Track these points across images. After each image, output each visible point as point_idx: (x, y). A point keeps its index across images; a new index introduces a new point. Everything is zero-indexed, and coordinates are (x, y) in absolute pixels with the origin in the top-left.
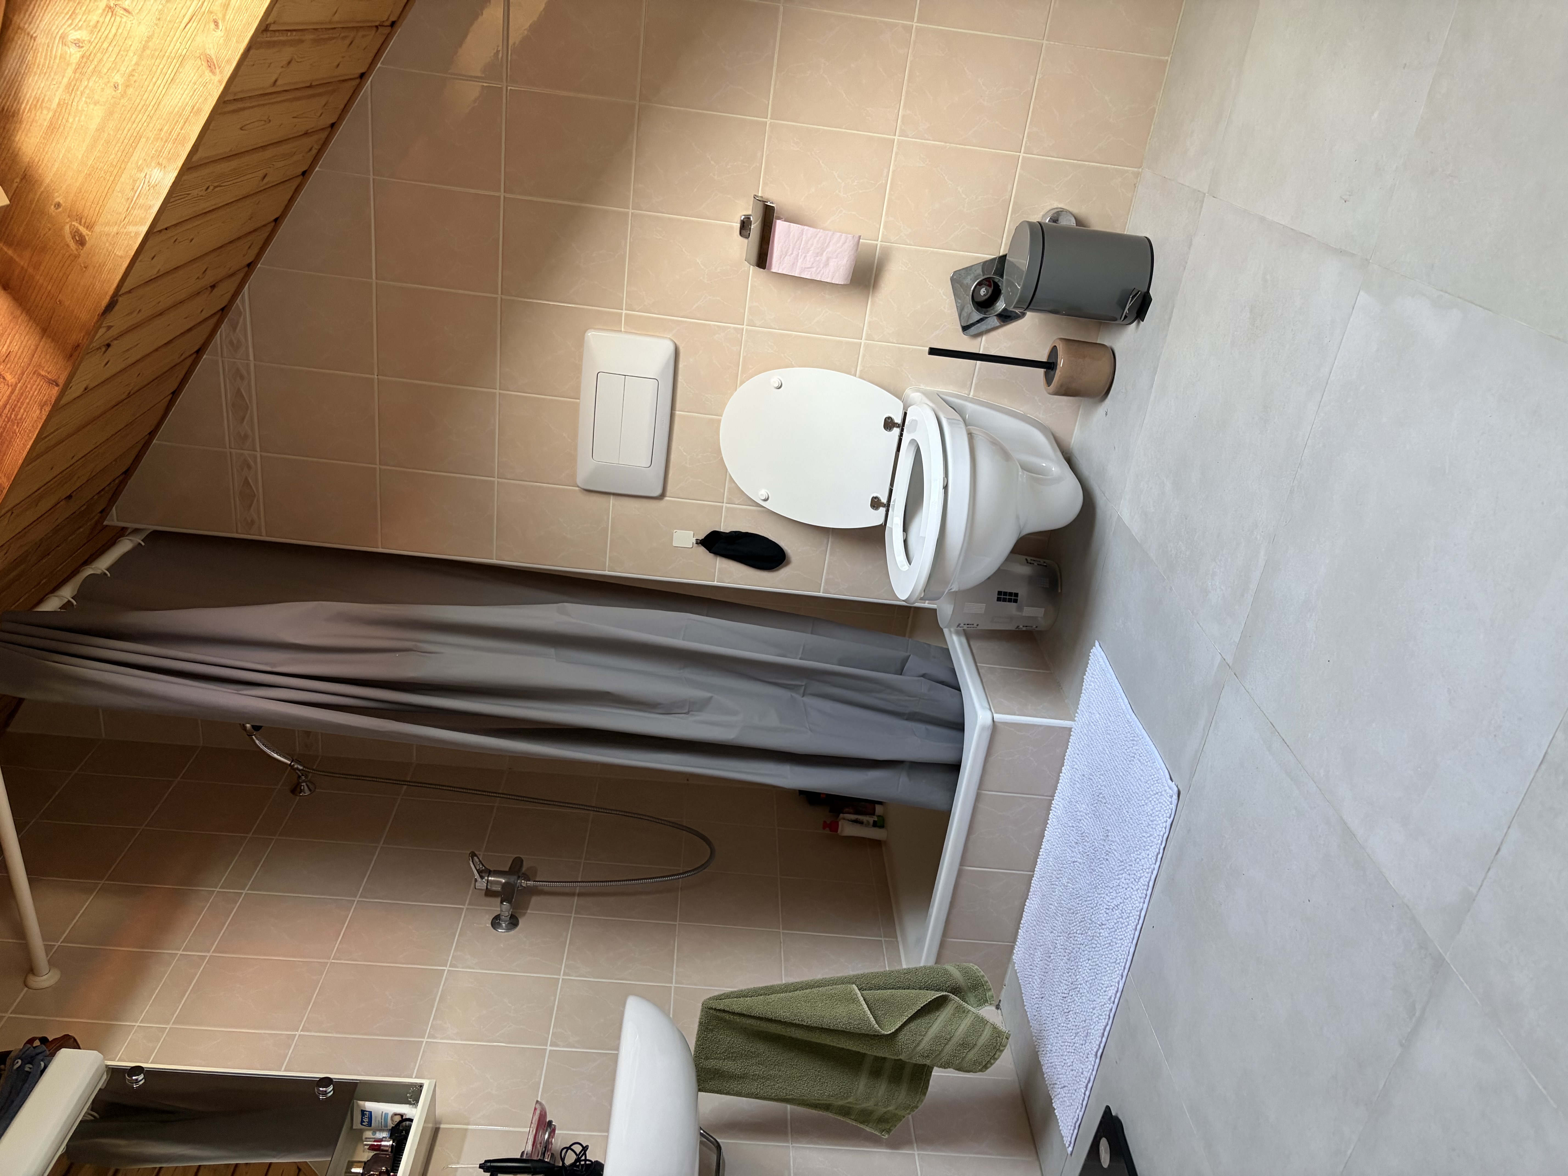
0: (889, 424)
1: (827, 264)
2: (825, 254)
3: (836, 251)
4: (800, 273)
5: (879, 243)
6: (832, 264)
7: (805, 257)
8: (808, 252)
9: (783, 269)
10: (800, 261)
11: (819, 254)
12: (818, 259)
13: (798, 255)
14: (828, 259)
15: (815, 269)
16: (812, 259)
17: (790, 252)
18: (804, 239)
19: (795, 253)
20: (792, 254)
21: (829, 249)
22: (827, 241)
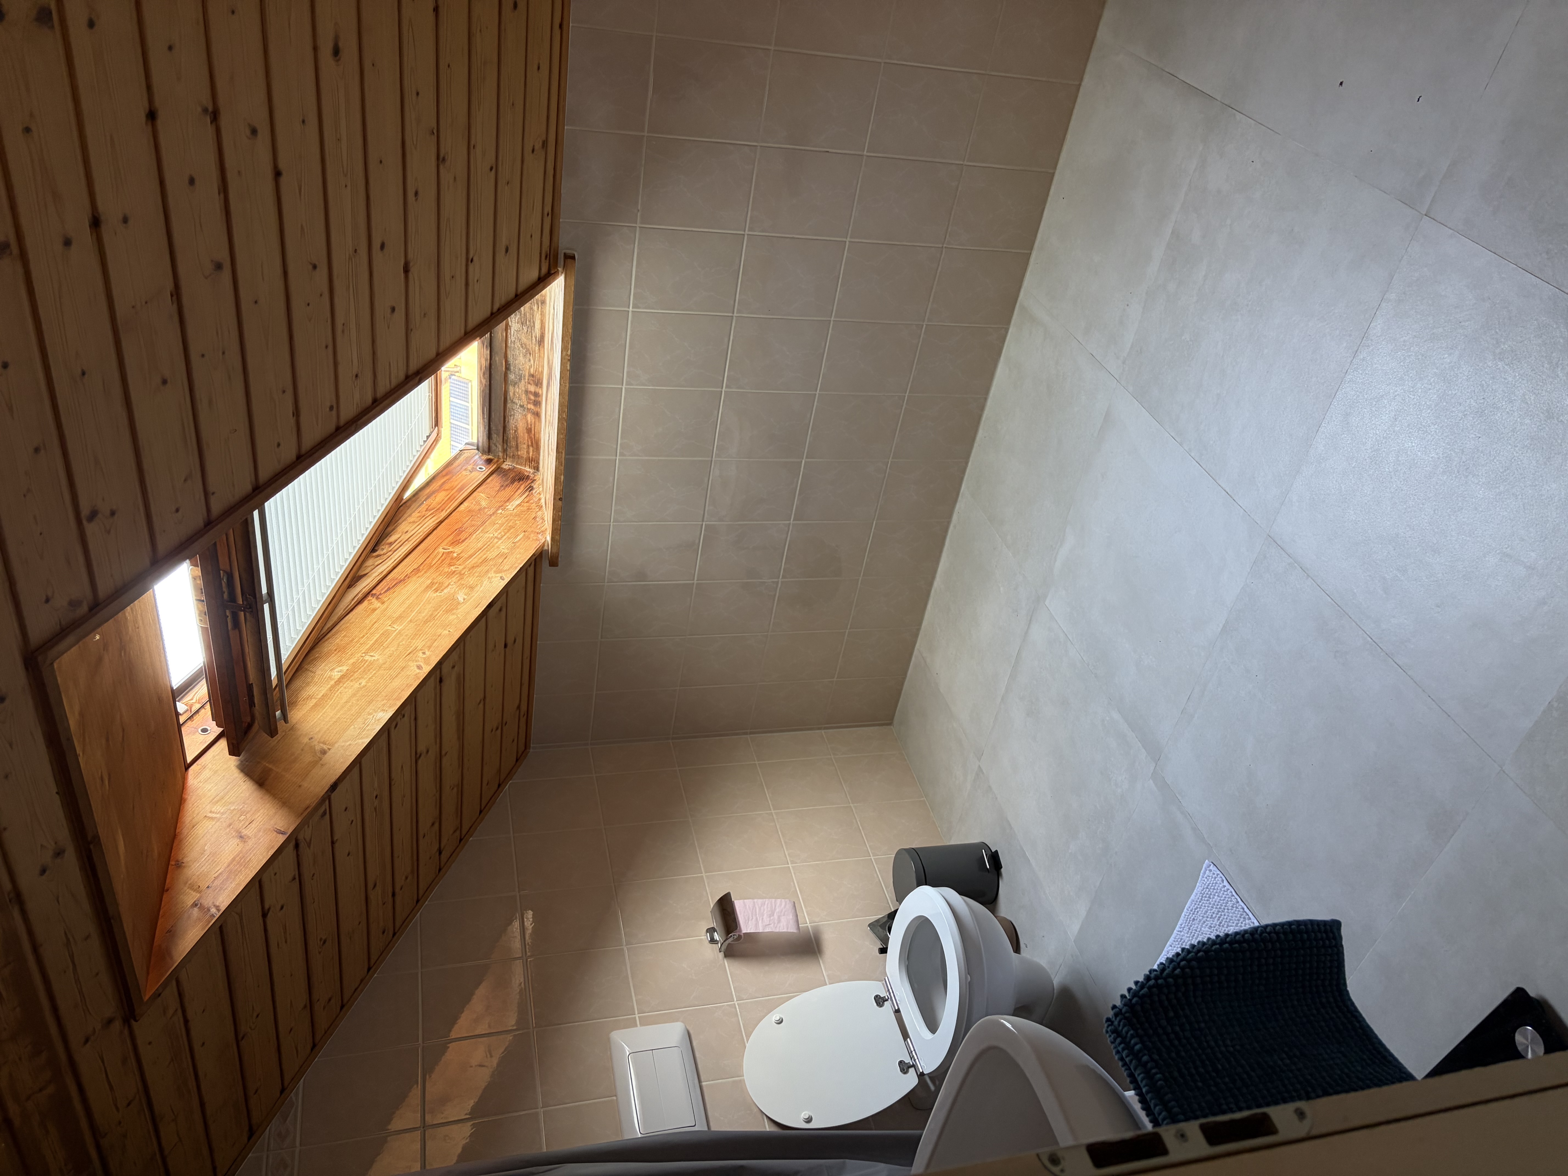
0: (880, 1001)
1: (779, 921)
2: (775, 914)
3: (782, 910)
4: (764, 929)
5: (808, 924)
6: (783, 919)
7: (763, 919)
8: (763, 916)
9: (751, 929)
10: (760, 922)
11: (772, 914)
12: (772, 918)
13: (757, 919)
14: (779, 917)
15: (772, 925)
16: (768, 919)
17: (751, 918)
18: (757, 907)
19: (754, 918)
20: (752, 919)
21: (777, 910)
22: (774, 906)
